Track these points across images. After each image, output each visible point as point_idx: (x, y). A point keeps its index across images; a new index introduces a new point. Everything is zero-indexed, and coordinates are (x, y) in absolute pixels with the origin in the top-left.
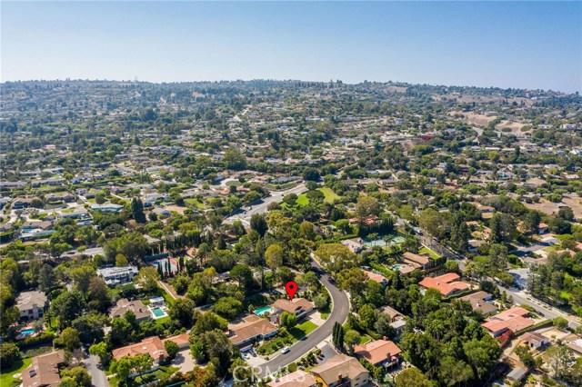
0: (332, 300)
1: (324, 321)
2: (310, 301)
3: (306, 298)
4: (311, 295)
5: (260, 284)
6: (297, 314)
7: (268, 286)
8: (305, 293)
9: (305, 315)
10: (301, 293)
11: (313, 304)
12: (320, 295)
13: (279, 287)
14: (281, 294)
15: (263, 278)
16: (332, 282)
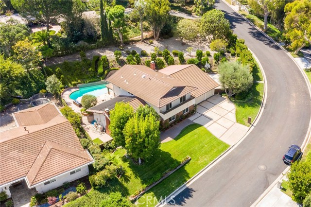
0: (262, 73)
1: (243, 131)
2: (210, 71)
3: (200, 65)
4: (212, 60)
5: (99, 30)
6: (169, 108)
7: (117, 34)
8: (200, 55)
9: (192, 111)
10: (190, 54)
11: (216, 81)
12: (234, 61)
13: (145, 40)
14: (144, 54)
15: (104, 18)
16: (258, 35)
